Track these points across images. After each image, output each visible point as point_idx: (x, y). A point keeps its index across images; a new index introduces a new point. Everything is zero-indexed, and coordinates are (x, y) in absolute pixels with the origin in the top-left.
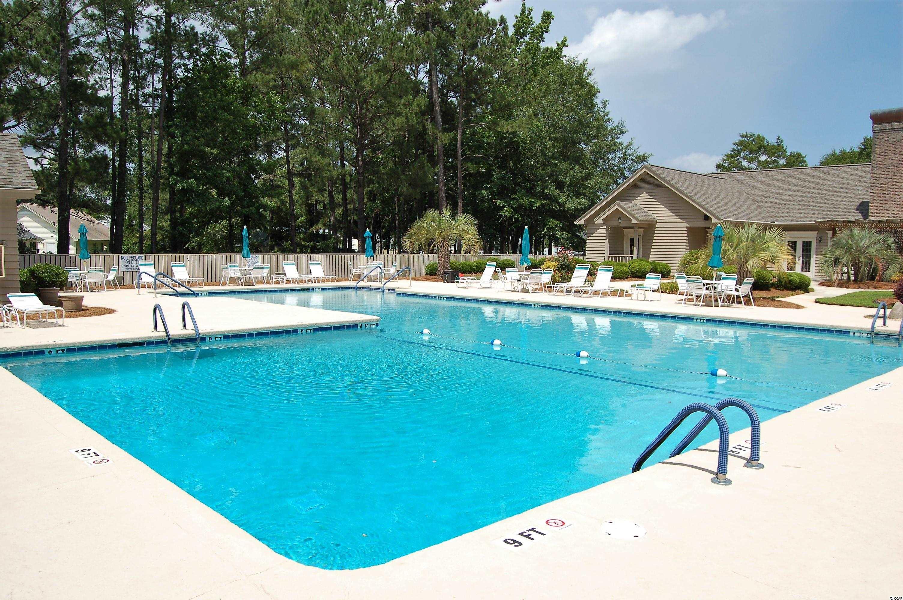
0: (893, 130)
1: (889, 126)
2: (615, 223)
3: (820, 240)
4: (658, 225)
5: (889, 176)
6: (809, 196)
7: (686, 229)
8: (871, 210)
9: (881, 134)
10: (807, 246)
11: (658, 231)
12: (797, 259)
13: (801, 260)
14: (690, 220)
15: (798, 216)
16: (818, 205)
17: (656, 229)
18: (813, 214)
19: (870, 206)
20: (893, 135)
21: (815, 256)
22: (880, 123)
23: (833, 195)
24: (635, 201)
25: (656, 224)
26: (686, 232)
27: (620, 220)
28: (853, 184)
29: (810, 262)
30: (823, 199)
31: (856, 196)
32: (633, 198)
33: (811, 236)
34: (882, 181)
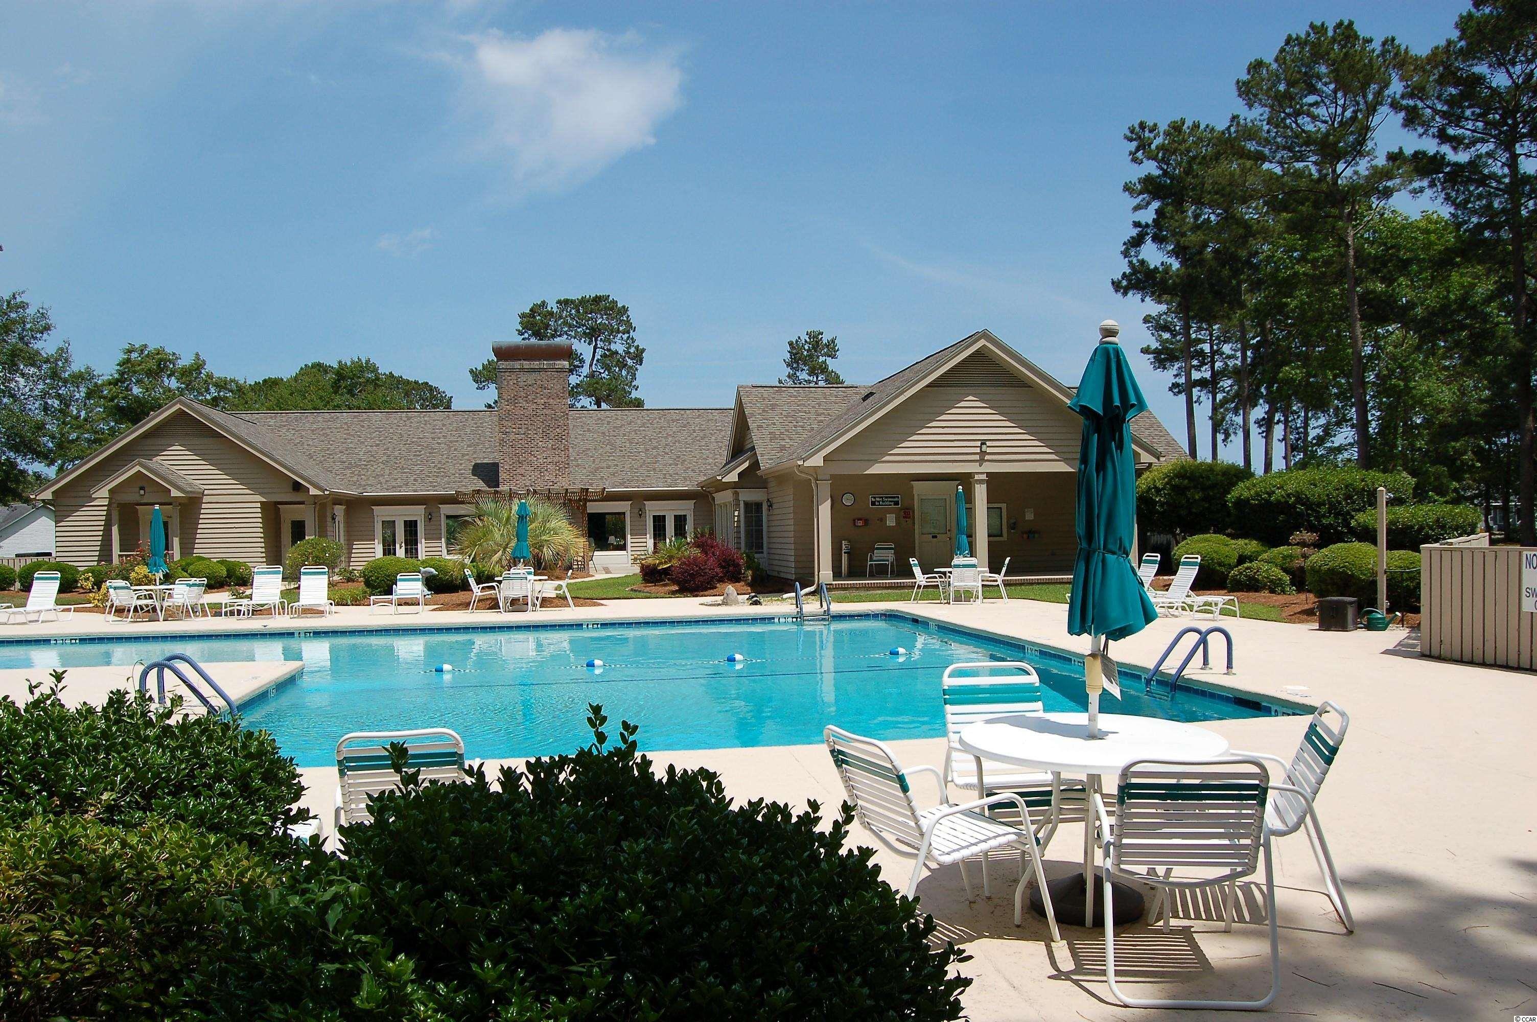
0: (522, 369)
1: (517, 365)
2: (130, 497)
3: (429, 518)
4: (205, 499)
5: (521, 431)
6: (396, 453)
7: (259, 505)
8: (502, 476)
9: (507, 374)
10: (411, 527)
11: (206, 509)
12: (398, 546)
13: (403, 548)
14: (266, 491)
15: (394, 484)
16: (416, 468)
17: (204, 506)
18: (415, 480)
19: (501, 469)
20: (523, 377)
21: (423, 540)
22: (506, 360)
23: (430, 453)
24: (159, 458)
25: (202, 498)
26: (259, 510)
27: (142, 492)
28: (452, 439)
29: (417, 549)
30: (419, 458)
31: (463, 455)
32: (154, 453)
33: (417, 513)
34: (512, 436)
